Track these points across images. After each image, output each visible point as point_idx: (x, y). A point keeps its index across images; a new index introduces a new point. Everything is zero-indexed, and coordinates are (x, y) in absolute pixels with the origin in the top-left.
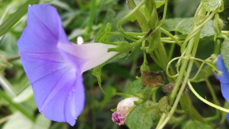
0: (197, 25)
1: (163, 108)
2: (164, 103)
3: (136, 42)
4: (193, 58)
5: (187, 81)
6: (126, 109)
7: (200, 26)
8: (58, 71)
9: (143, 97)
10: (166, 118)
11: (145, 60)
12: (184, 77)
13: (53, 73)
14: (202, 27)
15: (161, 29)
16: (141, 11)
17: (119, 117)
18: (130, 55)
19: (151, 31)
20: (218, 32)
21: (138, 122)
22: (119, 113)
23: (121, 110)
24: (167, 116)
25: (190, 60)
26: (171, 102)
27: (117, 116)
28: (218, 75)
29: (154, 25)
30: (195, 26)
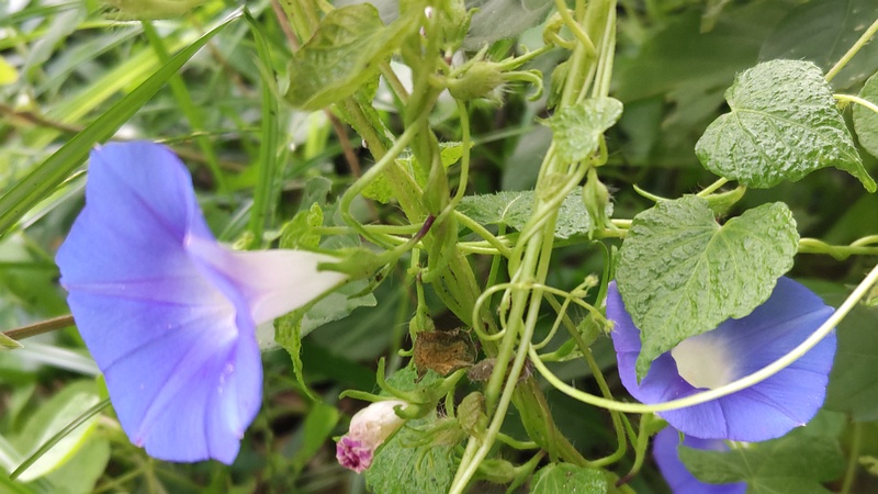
0: (546, 200)
1: (469, 422)
2: (471, 409)
3: (392, 249)
4: (539, 286)
5: (528, 348)
6: (373, 430)
7: (552, 203)
8: (180, 327)
9: (419, 401)
10: (478, 448)
11: (421, 304)
12: (519, 337)
13: (168, 334)
14: (559, 205)
15: (458, 217)
16: (403, 168)
17: (357, 450)
18: (378, 284)
19: (432, 220)
20: (597, 215)
21: (410, 479)
22: (354, 439)
23: (361, 431)
24: (482, 443)
25: (534, 293)
26: (490, 406)
27: (350, 448)
28: (607, 330)
29: (438, 204)
30: (542, 202)
